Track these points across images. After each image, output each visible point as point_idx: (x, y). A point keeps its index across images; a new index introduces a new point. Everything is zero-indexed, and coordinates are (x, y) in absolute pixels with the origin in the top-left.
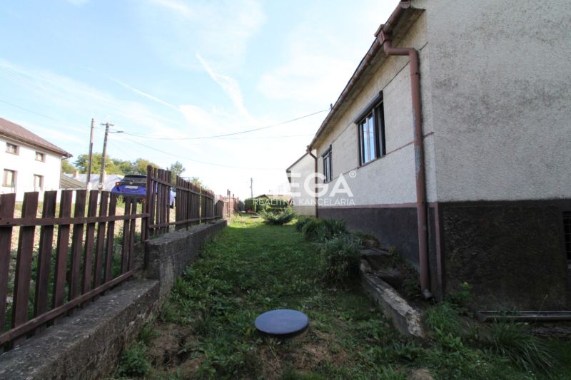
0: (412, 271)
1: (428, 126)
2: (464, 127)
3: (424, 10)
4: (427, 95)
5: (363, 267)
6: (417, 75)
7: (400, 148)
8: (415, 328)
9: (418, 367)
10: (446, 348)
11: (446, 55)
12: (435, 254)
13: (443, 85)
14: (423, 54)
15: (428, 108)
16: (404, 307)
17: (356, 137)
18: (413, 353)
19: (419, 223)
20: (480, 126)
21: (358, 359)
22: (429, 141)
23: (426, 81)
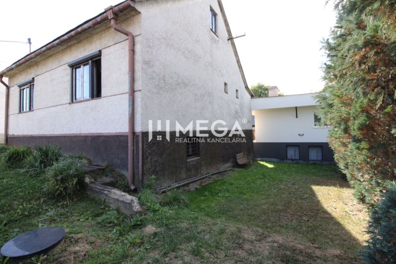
0: (121, 176)
1: (138, 85)
2: (155, 91)
3: (140, 13)
4: (138, 66)
5: (87, 180)
6: (133, 51)
7: (115, 95)
8: (137, 207)
9: (145, 226)
10: (155, 211)
11: (149, 47)
12: (138, 162)
13: (147, 63)
14: (137, 39)
15: (138, 74)
16: (128, 197)
17: (69, 78)
18: (141, 221)
19: (129, 145)
20: (161, 92)
21: (108, 240)
22: (137, 94)
23: (138, 57)
